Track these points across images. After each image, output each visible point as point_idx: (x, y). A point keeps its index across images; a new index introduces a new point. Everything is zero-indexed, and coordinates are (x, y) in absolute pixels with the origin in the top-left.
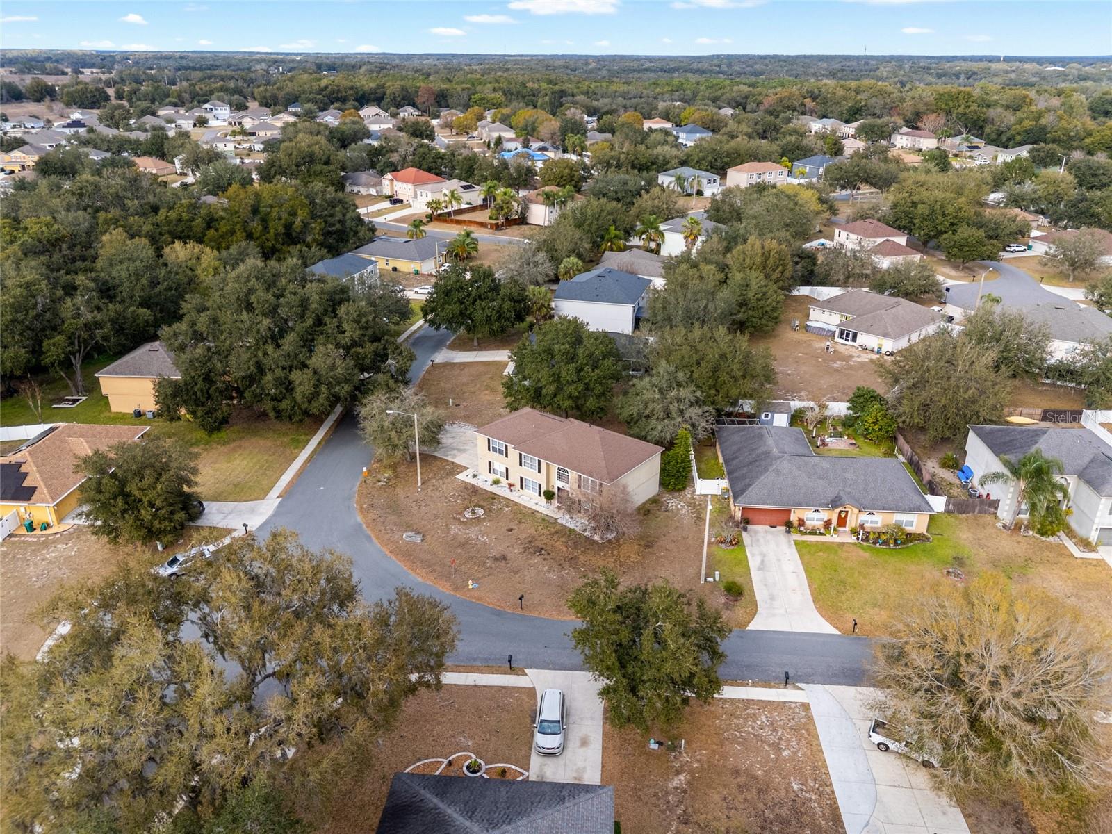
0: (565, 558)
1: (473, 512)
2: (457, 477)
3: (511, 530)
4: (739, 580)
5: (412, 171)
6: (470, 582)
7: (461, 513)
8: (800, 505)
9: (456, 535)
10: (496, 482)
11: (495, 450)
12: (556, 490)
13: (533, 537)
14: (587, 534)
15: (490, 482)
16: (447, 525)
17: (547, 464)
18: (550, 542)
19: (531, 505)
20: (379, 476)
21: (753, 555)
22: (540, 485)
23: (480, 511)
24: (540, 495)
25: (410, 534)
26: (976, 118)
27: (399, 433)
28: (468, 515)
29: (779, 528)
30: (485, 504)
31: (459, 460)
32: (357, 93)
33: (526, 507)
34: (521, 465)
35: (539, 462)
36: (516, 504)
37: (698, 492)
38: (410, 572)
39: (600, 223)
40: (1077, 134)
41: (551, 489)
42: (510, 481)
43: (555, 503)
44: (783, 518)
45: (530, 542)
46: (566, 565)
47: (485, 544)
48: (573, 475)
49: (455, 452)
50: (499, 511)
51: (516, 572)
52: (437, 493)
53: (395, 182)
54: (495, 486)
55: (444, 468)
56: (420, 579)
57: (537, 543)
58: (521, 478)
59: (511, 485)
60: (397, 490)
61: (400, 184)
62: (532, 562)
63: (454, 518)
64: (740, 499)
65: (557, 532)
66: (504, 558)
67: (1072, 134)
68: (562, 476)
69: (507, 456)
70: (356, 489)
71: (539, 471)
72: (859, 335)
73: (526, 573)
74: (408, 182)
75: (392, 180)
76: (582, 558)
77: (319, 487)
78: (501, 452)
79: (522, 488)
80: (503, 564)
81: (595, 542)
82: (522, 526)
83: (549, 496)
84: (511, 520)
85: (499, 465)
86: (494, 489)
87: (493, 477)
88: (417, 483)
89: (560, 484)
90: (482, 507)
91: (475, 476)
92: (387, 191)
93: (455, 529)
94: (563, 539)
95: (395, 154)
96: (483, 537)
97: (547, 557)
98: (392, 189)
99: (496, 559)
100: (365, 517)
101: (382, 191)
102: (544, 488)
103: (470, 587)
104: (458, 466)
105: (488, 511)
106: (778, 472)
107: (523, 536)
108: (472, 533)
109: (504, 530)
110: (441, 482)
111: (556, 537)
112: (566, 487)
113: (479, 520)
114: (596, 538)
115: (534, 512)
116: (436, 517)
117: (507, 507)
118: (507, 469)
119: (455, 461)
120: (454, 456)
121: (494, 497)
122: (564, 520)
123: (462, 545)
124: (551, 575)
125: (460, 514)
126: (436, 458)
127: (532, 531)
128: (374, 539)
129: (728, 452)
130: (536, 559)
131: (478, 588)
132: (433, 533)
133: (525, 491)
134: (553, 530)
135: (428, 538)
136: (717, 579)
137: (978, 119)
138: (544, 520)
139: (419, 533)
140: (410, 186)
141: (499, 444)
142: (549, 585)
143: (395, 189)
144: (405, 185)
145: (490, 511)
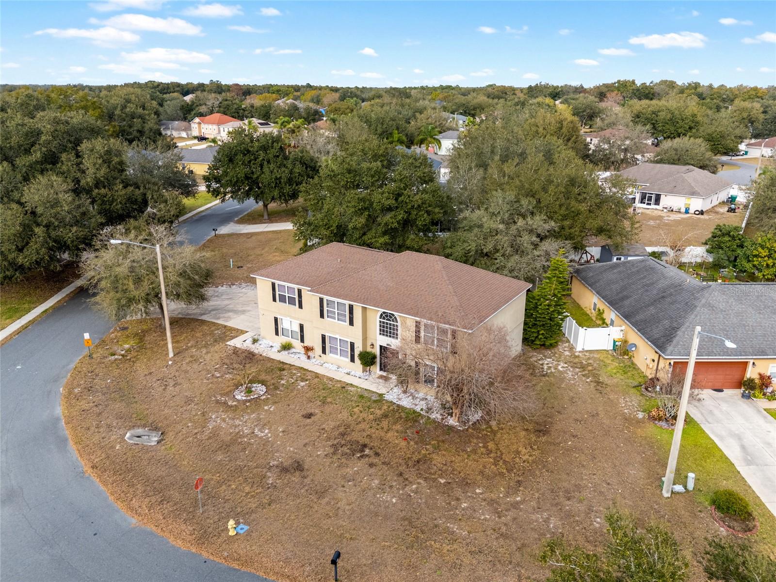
0: (407, 460)
1: (249, 391)
2: (228, 343)
3: (309, 416)
4: (726, 485)
5: (217, 116)
6: (231, 523)
7: (230, 394)
8: (764, 353)
9: (217, 428)
10: (286, 347)
11: (282, 299)
12: (377, 351)
13: (348, 426)
14: (436, 416)
15: (277, 346)
16: (203, 414)
17: (364, 309)
18: (377, 434)
19: (340, 376)
20: (115, 348)
21: (722, 438)
22: (352, 345)
23: (260, 389)
24: (353, 360)
25: (140, 431)
26: (647, 92)
27: (138, 280)
28: (240, 396)
29: (728, 392)
30: (268, 378)
31: (234, 322)
32: (183, 89)
33: (331, 379)
34: (322, 316)
35: (351, 308)
36: (317, 376)
37: (579, 348)
38: (119, 505)
39: (385, 126)
40: (728, 96)
41: (369, 349)
42: (307, 343)
43: (376, 370)
44: (735, 375)
45: (343, 435)
46: (411, 474)
47: (265, 442)
48: (406, 323)
49: (230, 314)
50: (291, 387)
51: (321, 494)
52: (195, 366)
53: (203, 125)
54: (285, 353)
55: (212, 334)
56: (134, 521)
57: (356, 436)
58: (324, 338)
59: (308, 349)
60: (138, 364)
61: (206, 126)
62: (349, 471)
63: (217, 402)
64: (670, 349)
65: (385, 416)
66: (299, 467)
67: (724, 96)
68: (388, 329)
69: (301, 306)
70: (72, 366)
71: (351, 323)
72: (662, 197)
73: (340, 495)
74: (213, 123)
75: (199, 123)
76: (438, 459)
77: (15, 365)
78: (292, 301)
79: (324, 351)
80: (296, 478)
81: (451, 428)
82: (328, 409)
83: (368, 360)
84: (310, 401)
85: (290, 324)
86: (284, 357)
87: (283, 339)
88: (167, 354)
89: (383, 341)
90: (263, 383)
91: (255, 341)
92: (195, 133)
93: (218, 420)
94: (398, 427)
95: (204, 107)
96: (261, 431)
97: (375, 460)
98: (200, 131)
99: (284, 470)
100: (70, 406)
101: (191, 134)
102: (358, 350)
103: (232, 533)
104: (232, 329)
105: (273, 388)
106: (711, 307)
107: (330, 425)
108: (245, 424)
109: (298, 416)
110: (204, 351)
111: (385, 423)
112: (393, 343)
113: (257, 402)
114: (452, 421)
115: (344, 386)
116: (189, 401)
117: (303, 380)
118: (302, 327)
119: (230, 324)
120: (229, 318)
121: (282, 367)
122: (394, 394)
123: (226, 447)
124: (385, 497)
125: (226, 394)
126: (203, 322)
127: (345, 415)
128: (71, 444)
129: (608, 293)
130: (356, 466)
131: (249, 533)
132: (179, 427)
133: (330, 356)
134: (379, 413)
135: (170, 436)
136: (691, 485)
137: (649, 93)
138: (361, 397)
139: (156, 429)
140: (215, 127)
141: (288, 287)
142: (386, 517)
143: (203, 131)
144: (210, 126)
145: (276, 388)
